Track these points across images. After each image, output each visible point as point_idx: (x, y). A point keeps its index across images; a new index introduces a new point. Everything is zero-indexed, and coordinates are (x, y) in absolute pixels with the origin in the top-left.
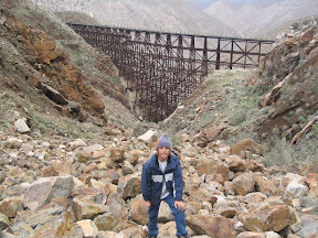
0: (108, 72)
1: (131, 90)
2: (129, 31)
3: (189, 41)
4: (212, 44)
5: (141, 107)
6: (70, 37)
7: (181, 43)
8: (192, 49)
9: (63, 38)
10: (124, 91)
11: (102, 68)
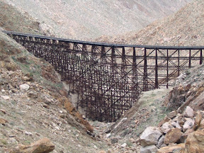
0: (52, 80)
1: (73, 93)
2: (67, 42)
3: (121, 50)
4: (140, 52)
5: (82, 107)
6: (18, 52)
7: (113, 52)
8: (124, 56)
9: (13, 53)
10: (67, 95)
11: (47, 76)
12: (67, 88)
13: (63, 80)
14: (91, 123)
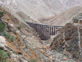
5: (40, 37)
10: (37, 35)
11: (33, 31)
12: (37, 33)
13: (36, 32)
14: (41, 41)
